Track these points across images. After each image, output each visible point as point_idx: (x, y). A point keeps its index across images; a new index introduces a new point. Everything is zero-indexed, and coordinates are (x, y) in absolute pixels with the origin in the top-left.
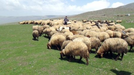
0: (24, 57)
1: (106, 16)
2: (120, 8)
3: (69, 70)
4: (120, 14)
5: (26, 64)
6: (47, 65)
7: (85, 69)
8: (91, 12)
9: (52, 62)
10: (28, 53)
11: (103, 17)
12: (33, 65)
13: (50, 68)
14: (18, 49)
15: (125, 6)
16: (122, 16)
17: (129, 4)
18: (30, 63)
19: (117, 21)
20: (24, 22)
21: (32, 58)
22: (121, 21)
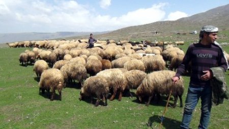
0: (17, 106)
1: (160, 34)
2: (181, 22)
3: (96, 126)
4: (181, 31)
5: (21, 119)
6: (57, 118)
7: (123, 124)
8: (135, 27)
9: (67, 113)
10: (23, 99)
11: (154, 35)
12: (32, 120)
13: (64, 124)
14: (6, 91)
15: (189, 17)
16: (184, 34)
17: (195, 15)
18: (27, 117)
19: (177, 42)
20: (16, 43)
21: (30, 108)
22: (182, 42)
